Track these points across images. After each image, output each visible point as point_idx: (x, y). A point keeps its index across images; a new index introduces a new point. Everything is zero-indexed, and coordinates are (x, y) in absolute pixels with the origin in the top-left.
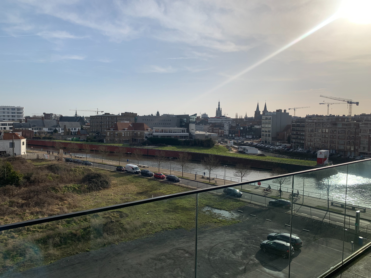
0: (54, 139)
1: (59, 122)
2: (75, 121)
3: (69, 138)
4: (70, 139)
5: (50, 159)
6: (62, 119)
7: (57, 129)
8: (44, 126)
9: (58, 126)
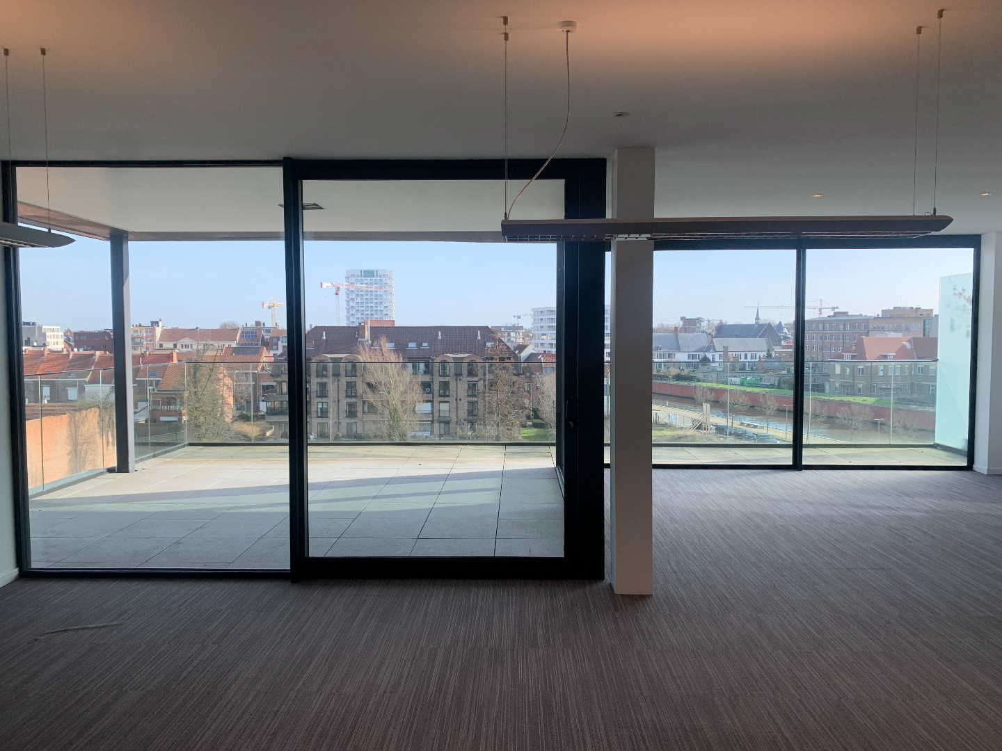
0: (699, 381)
1: (715, 340)
2: (755, 336)
3: (734, 379)
4: (737, 380)
5: (682, 426)
6: (723, 330)
7: (709, 355)
8: (678, 349)
9: (711, 348)
